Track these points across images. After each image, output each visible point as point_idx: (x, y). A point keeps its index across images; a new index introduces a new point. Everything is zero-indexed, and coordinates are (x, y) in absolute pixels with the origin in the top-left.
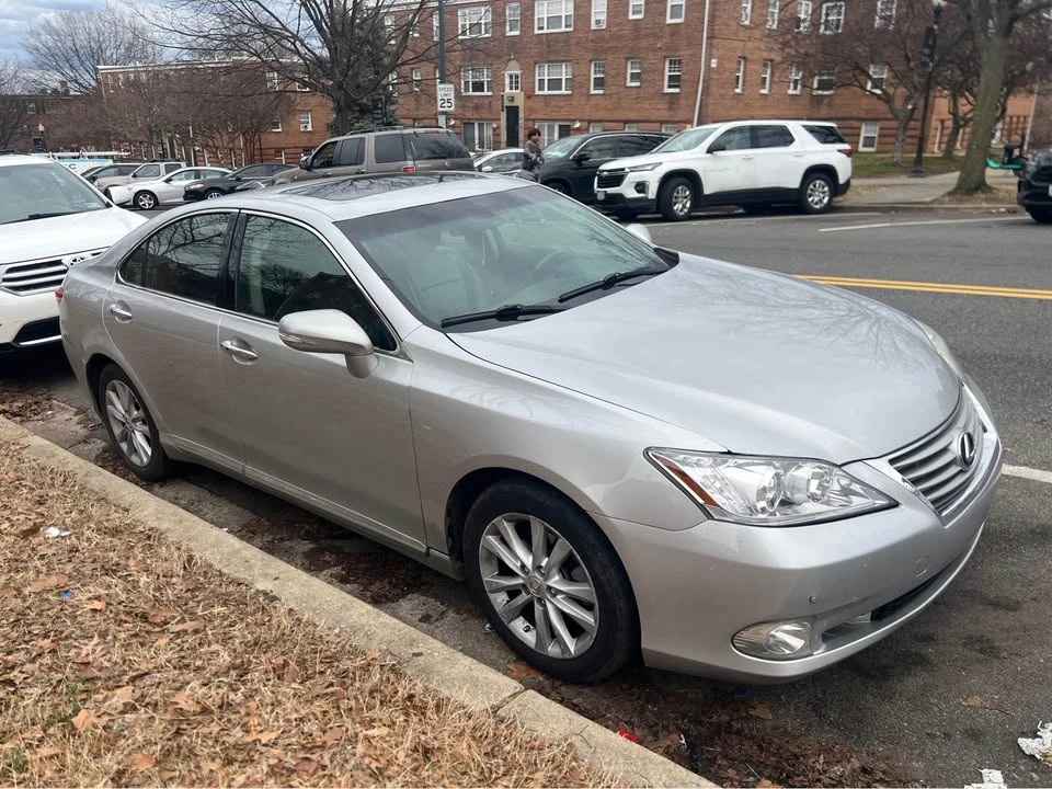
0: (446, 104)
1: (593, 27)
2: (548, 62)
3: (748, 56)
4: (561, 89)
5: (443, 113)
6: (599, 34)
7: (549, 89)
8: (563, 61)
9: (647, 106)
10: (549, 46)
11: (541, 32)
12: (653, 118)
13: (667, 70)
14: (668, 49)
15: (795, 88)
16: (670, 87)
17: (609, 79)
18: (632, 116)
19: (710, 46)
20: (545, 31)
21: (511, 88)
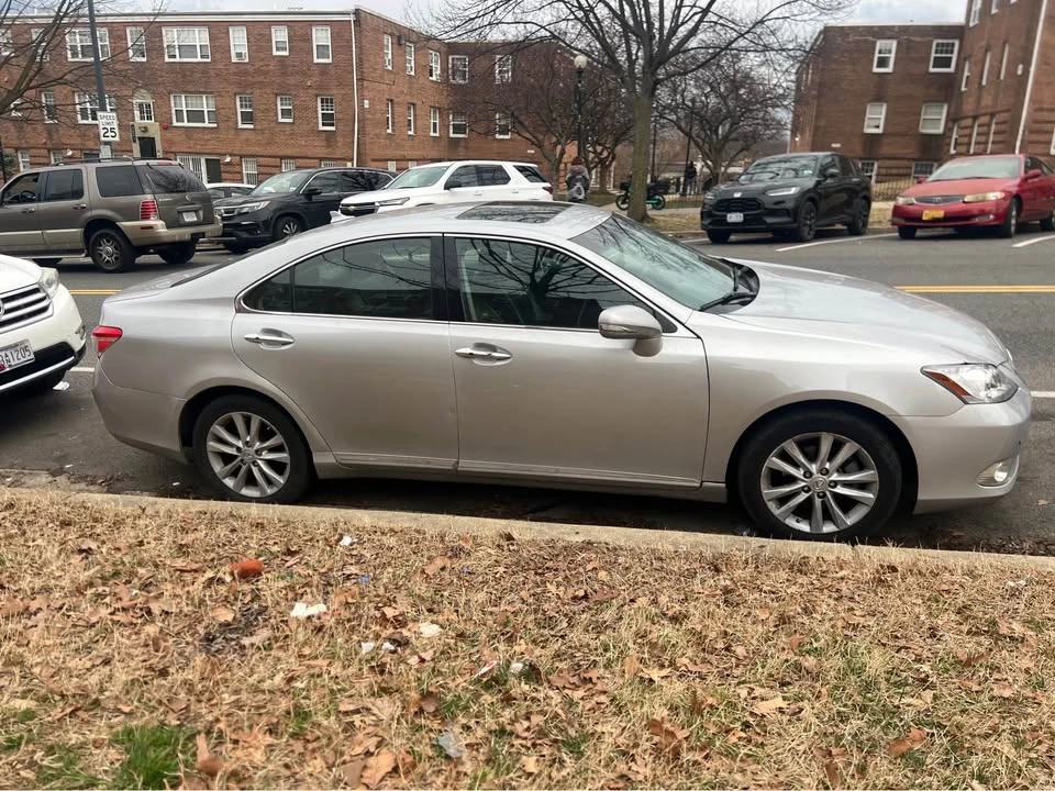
0: (109, 134)
1: (234, 59)
2: (185, 92)
3: (395, 100)
4: (204, 122)
5: (106, 143)
6: (242, 68)
7: (189, 121)
8: (205, 93)
9: (303, 142)
10: (184, 76)
11: (172, 60)
12: (309, 154)
13: (319, 108)
14: (320, 87)
15: (435, 131)
16: (324, 125)
17: (258, 115)
18: (289, 152)
19: (361, 88)
20: (178, 59)
21: (142, 118)
